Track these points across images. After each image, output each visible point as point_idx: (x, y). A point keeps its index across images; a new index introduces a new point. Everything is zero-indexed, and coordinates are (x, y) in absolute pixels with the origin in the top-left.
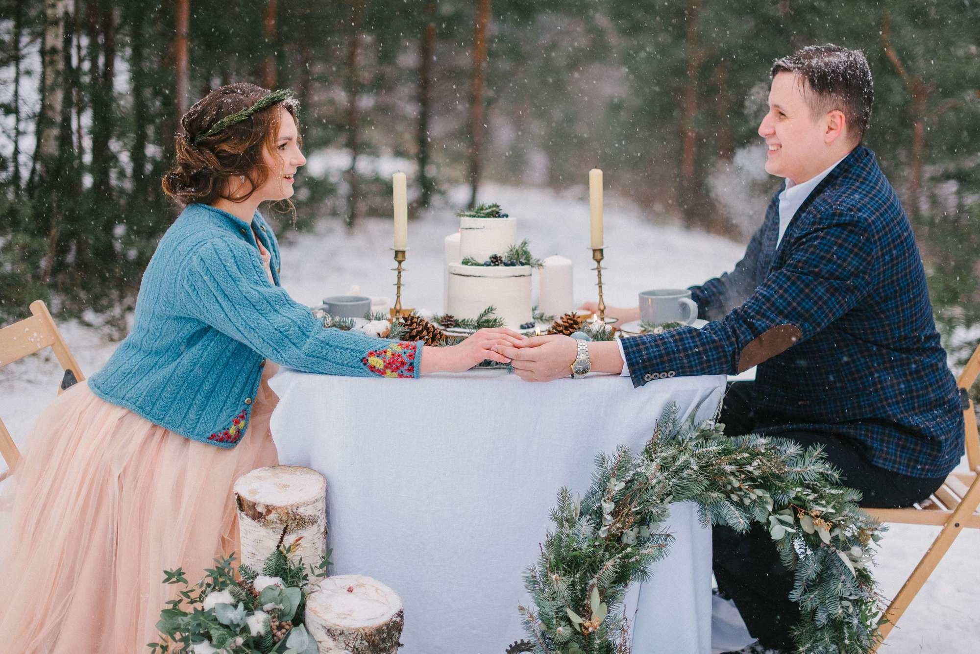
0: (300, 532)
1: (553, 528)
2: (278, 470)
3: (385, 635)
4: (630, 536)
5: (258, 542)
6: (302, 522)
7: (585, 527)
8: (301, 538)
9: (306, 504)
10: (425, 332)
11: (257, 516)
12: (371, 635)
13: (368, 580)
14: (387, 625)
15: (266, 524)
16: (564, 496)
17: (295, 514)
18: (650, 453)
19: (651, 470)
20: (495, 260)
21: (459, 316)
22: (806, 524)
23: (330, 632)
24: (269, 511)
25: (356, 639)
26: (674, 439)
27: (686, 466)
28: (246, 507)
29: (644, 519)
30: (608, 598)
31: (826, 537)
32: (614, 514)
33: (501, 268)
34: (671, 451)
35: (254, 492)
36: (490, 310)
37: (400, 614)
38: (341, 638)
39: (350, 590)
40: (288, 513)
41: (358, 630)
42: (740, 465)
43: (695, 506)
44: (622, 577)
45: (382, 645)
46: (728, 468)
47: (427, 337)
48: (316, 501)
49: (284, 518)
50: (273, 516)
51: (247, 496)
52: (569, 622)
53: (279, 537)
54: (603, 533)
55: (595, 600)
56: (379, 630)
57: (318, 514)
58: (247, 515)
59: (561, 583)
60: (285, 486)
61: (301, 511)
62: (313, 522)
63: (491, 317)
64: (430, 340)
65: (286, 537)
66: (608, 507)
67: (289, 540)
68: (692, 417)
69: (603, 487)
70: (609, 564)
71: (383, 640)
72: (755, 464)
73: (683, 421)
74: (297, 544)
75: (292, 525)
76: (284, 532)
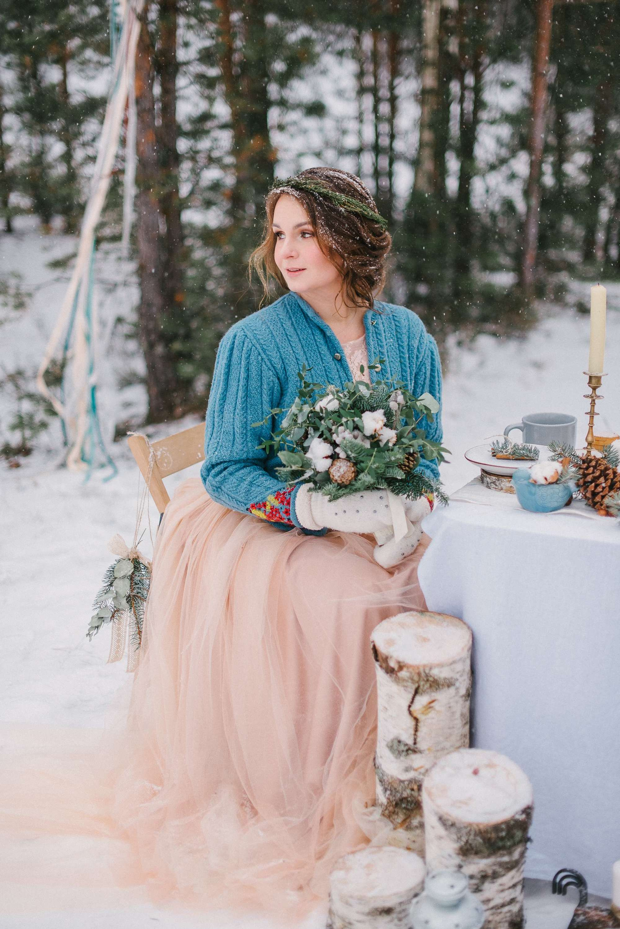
0: (433, 694)
2: (425, 618)
3: (504, 834)
5: (391, 696)
6: (436, 684)
8: (433, 701)
9: (441, 665)
10: (602, 479)
11: (390, 671)
12: (486, 832)
13: (502, 760)
14: (507, 823)
15: (398, 680)
17: (427, 676)
24: (401, 668)
25: (469, 833)
28: (380, 658)
35: (390, 642)
37: (528, 811)
38: (453, 830)
39: (476, 772)
40: (419, 674)
41: (470, 825)
45: (500, 844)
47: (604, 485)
48: (454, 662)
49: (416, 678)
50: (404, 674)
51: (383, 646)
53: (410, 696)
57: (458, 676)
58: (381, 666)
60: (425, 640)
61: (435, 672)
62: (449, 684)
64: (607, 488)
65: (418, 698)
67: (422, 701)
71: (502, 839)
74: (429, 706)
75: (425, 686)
76: (416, 692)
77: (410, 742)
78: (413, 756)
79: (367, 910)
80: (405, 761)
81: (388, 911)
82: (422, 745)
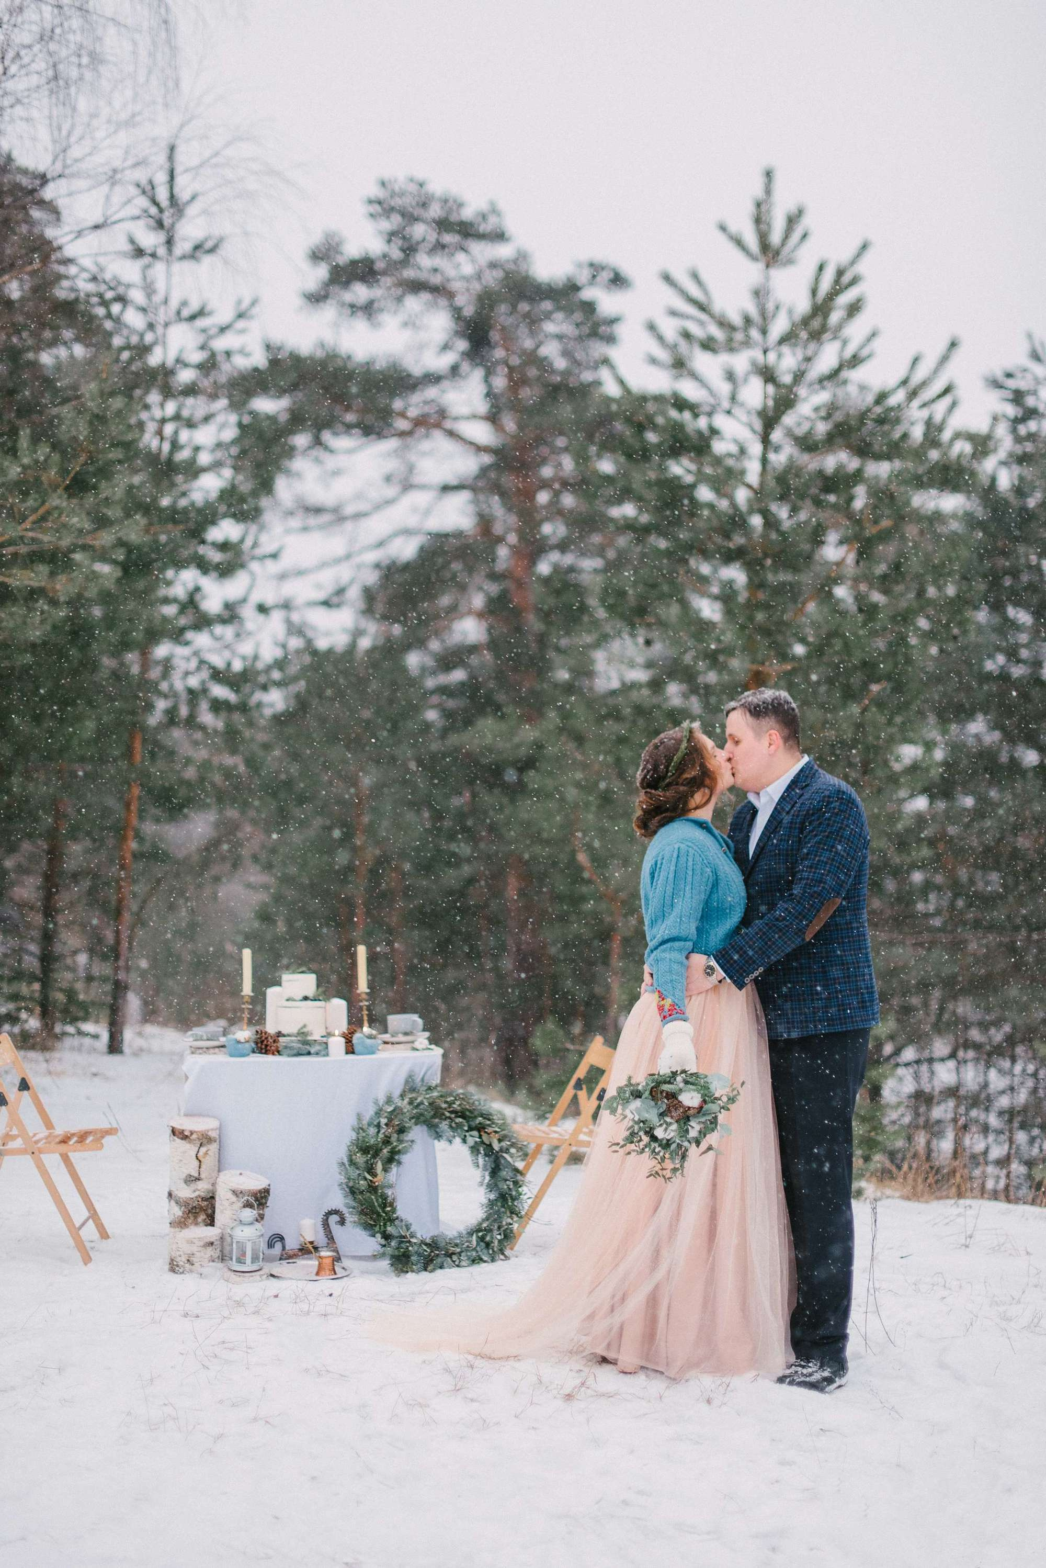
0: (208, 1146)
1: (354, 1136)
3: (262, 1194)
4: (394, 1137)
5: (185, 1152)
6: (210, 1140)
7: (372, 1131)
8: (209, 1150)
9: (212, 1130)
11: (185, 1138)
12: (255, 1194)
13: (247, 1171)
14: (263, 1190)
15: (191, 1141)
16: (359, 1117)
17: (207, 1135)
18: (402, 1096)
19: (404, 1104)
20: (306, 998)
21: (284, 1032)
22: (485, 1137)
23: (234, 1192)
24: (192, 1134)
25: (249, 1195)
26: (413, 1090)
27: (422, 1103)
28: (177, 1133)
29: (402, 1130)
30: (385, 1170)
31: (496, 1146)
32: (386, 1125)
33: (309, 1003)
34: (414, 1095)
35: (181, 1125)
36: (305, 1026)
37: (268, 1185)
38: (241, 1195)
39: (237, 1174)
40: (203, 1135)
41: (249, 1190)
42: (450, 1104)
43: (425, 1127)
44: (390, 1160)
45: (261, 1201)
46: (444, 1106)
48: (216, 1129)
49: (201, 1138)
50: (194, 1136)
51: (178, 1126)
52: (365, 1179)
53: (197, 1149)
54: (381, 1136)
55: (379, 1167)
56: (260, 1191)
57: (216, 1136)
58: (178, 1138)
59: (360, 1159)
61: (210, 1133)
62: (213, 1140)
63: (305, 1030)
66: (384, 1121)
67: (203, 1150)
68: (423, 1080)
69: (378, 1113)
70: (385, 1151)
72: (458, 1103)
73: (418, 1080)
74: (206, 1153)
75: (205, 1141)
76: (201, 1145)
77: (196, 1175)
78: (199, 1183)
79: (202, 1243)
80: (193, 1186)
81: (212, 1244)
82: (203, 1176)
